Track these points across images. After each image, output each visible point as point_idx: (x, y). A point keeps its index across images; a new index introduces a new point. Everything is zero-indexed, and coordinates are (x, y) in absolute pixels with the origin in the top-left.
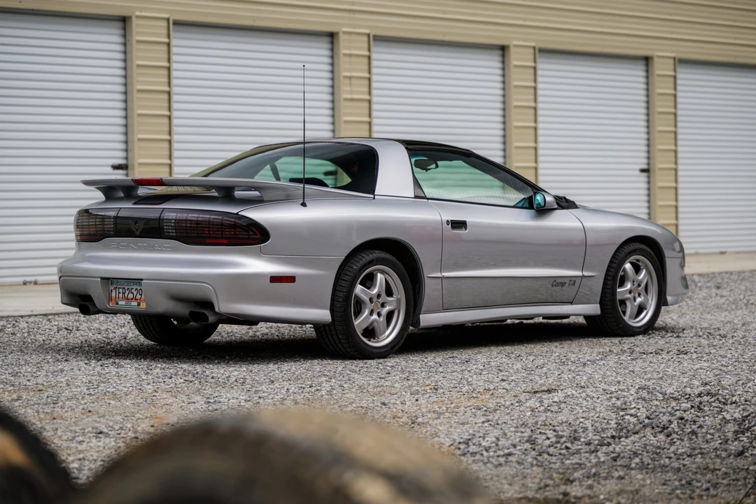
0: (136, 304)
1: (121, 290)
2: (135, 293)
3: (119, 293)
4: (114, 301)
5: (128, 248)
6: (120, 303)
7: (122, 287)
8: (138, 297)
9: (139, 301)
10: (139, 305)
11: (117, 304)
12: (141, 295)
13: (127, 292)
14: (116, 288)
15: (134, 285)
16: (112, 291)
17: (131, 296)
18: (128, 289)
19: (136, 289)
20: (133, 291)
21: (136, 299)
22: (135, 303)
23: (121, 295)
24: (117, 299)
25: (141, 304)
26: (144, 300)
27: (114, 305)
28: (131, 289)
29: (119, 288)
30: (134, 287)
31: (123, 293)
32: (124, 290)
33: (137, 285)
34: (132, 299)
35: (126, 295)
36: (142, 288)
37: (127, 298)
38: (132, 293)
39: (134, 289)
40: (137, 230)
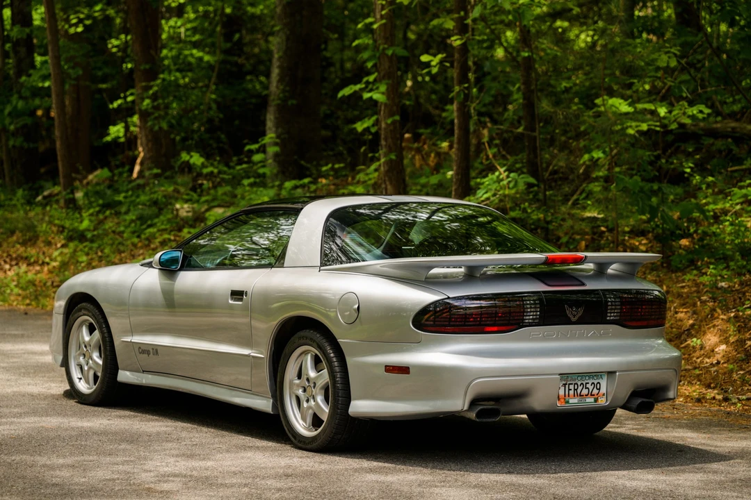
0: (592, 400)
1: (572, 387)
2: (591, 388)
3: (569, 390)
4: (563, 400)
6: (571, 401)
7: (574, 382)
8: (595, 391)
9: (596, 397)
10: (596, 400)
11: (568, 402)
12: (599, 389)
13: (580, 388)
14: (565, 385)
15: (589, 378)
16: (559, 388)
17: (585, 392)
18: (582, 384)
19: (593, 383)
20: (588, 386)
21: (591, 395)
22: (590, 400)
23: (571, 392)
24: (567, 398)
25: (599, 400)
26: (604, 395)
27: (563, 404)
28: (586, 383)
29: (569, 384)
30: (591, 382)
31: (575, 390)
32: (576, 386)
33: (593, 378)
34: (586, 395)
35: (579, 391)
36: (600, 381)
37: (580, 395)
38: (586, 388)
39: (590, 384)
40: (574, 316)
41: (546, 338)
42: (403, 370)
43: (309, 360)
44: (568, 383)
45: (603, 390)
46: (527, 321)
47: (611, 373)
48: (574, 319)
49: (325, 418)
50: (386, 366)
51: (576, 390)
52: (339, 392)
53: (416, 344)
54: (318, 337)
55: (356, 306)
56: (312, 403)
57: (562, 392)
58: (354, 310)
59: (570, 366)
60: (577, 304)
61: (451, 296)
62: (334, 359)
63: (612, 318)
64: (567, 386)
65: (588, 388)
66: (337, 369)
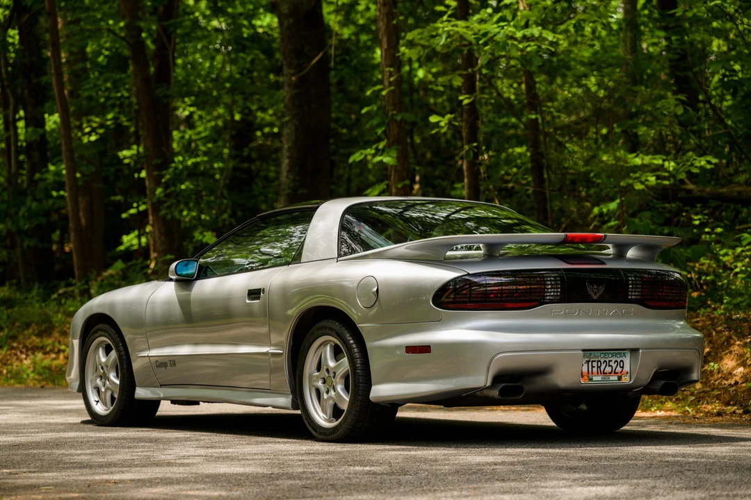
0: (616, 378)
1: (595, 364)
2: (614, 366)
3: (593, 367)
4: (586, 378)
5: (578, 315)
6: (595, 378)
7: (597, 360)
8: (619, 369)
9: (620, 375)
10: (620, 378)
11: (591, 380)
12: (623, 367)
13: (603, 366)
14: (588, 362)
15: (613, 356)
16: (582, 365)
17: (608, 369)
18: (605, 361)
19: (616, 361)
20: (611, 363)
21: (615, 373)
22: (614, 378)
23: (595, 370)
24: (590, 375)
25: (623, 378)
26: (627, 373)
27: (587, 382)
28: (609, 361)
29: (593, 361)
30: (614, 359)
31: (598, 367)
32: (599, 363)
33: (616, 356)
34: (610, 373)
35: (602, 368)
36: (623, 359)
37: (604, 373)
38: (609, 366)
39: (613, 361)
40: (596, 294)
41: (567, 315)
42: (424, 349)
43: (328, 351)
44: (591, 360)
45: (627, 368)
46: (548, 298)
47: (634, 351)
48: (595, 297)
49: (345, 407)
50: (407, 347)
51: (600, 367)
52: (360, 380)
53: (438, 322)
54: (337, 326)
55: (375, 289)
56: (332, 393)
57: (585, 369)
58: (373, 293)
59: (593, 341)
60: (598, 282)
61: (471, 272)
62: (354, 346)
63: (633, 297)
64: (590, 363)
65: (611, 366)
66: (357, 355)
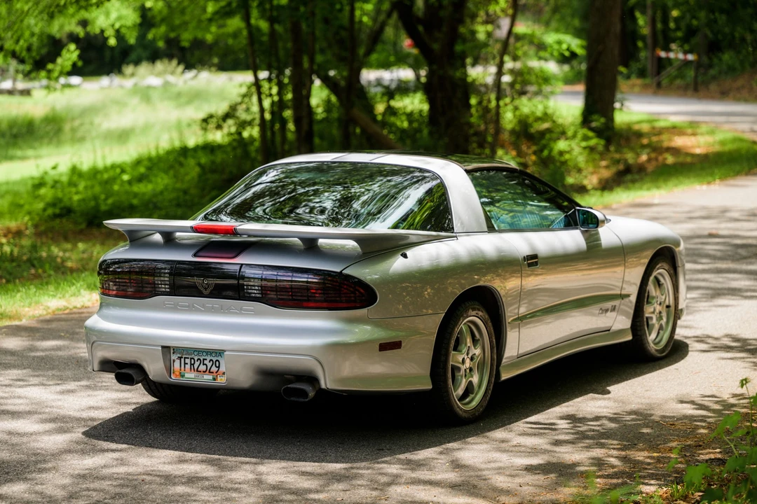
0: (210, 377)
4: (178, 373)
5: (191, 309)
6: (187, 375)
7: (190, 357)
9: (215, 374)
10: (215, 379)
11: (184, 376)
13: (197, 363)
14: (180, 358)
16: (174, 361)
18: (199, 359)
19: (211, 360)
20: (206, 362)
24: (183, 371)
26: (225, 374)
27: (179, 377)
29: (185, 358)
34: (203, 372)
36: (219, 358)
39: (208, 360)
40: (206, 289)
44: (184, 356)
45: (223, 368)
46: (159, 290)
48: (206, 292)
57: (177, 365)
65: (207, 365)
